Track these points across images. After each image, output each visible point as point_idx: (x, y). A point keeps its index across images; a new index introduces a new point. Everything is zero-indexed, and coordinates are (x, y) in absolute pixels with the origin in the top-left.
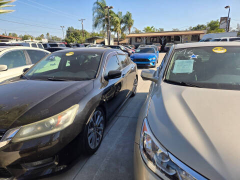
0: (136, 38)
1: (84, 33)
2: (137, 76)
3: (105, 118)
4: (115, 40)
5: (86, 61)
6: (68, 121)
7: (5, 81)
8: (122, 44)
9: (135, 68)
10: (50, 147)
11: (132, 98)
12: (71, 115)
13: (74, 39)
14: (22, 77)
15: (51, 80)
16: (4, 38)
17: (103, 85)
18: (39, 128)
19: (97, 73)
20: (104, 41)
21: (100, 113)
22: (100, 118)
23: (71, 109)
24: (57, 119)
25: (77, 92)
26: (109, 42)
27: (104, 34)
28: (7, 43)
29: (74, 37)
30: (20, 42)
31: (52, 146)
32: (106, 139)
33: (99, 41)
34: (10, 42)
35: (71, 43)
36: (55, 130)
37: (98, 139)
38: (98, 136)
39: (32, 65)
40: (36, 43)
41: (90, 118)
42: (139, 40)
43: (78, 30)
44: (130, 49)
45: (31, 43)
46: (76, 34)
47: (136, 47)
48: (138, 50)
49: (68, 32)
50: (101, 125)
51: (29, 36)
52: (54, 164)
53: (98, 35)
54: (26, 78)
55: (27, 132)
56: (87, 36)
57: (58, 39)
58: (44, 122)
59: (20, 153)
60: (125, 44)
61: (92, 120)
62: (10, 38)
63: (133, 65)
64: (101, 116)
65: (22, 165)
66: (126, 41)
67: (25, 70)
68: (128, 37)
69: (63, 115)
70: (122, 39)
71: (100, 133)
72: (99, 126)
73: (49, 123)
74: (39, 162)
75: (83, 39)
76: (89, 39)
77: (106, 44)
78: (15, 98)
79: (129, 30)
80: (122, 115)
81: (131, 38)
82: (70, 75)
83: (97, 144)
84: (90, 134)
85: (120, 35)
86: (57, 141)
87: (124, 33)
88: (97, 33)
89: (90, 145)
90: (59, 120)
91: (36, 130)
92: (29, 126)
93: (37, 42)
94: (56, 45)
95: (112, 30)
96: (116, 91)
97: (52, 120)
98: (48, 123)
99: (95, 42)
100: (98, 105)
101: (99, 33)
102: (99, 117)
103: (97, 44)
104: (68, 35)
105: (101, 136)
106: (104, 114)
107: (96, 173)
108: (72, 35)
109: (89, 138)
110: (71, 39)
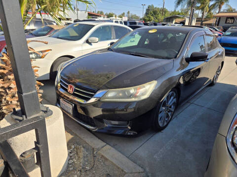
0: (228, 18)
1: (164, 11)
2: (223, 63)
3: (178, 100)
4: (198, 20)
5: (165, 40)
6: (145, 94)
7: (95, 52)
8: (206, 25)
9: (223, 52)
10: (125, 112)
11: (209, 88)
12: (149, 89)
13: (152, 18)
14: (109, 49)
15: (133, 55)
16: (94, 15)
17: (183, 66)
18: (121, 94)
19: (178, 54)
20: (185, 21)
21: (175, 94)
22: (173, 100)
23: (150, 84)
24: (137, 90)
25: (157, 69)
26: (190, 22)
27: (186, 13)
28: (96, 19)
29: (152, 15)
30: (106, 19)
31: (127, 112)
32: (174, 121)
33: (179, 20)
34: (99, 19)
35: (149, 22)
36: (133, 99)
37: (166, 119)
38: (168, 116)
39: (117, 40)
40: (119, 21)
41: (165, 98)
42: (230, 21)
43: (158, 9)
44: (216, 30)
45: (114, 21)
46: (155, 13)
47: (225, 30)
48: (228, 33)
49: (148, 10)
50: (172, 106)
51: (113, 14)
52: (127, 128)
53: (179, 14)
54: (112, 50)
55: (111, 95)
56: (166, 15)
57: (137, 18)
58: (125, 90)
59: (103, 111)
60: (210, 25)
61: (166, 99)
62: (98, 16)
63: (221, 49)
64: (174, 98)
65: (104, 120)
66: (213, 21)
67: (112, 44)
68: (215, 17)
69: (142, 88)
70: (208, 18)
71: (169, 114)
72: (170, 107)
73: (130, 92)
74: (117, 123)
75: (161, 17)
76: (167, 18)
77: (187, 23)
78: (105, 66)
79: (220, 8)
80: (195, 102)
81: (220, 18)
82: (150, 52)
83: (165, 124)
84: (161, 112)
85: (206, 14)
86: (133, 110)
87: (212, 11)
88: (178, 11)
89: (159, 122)
90: (138, 91)
91: (118, 96)
92: (114, 91)
93: (119, 19)
94: (135, 23)
95: (198, 8)
96: (193, 77)
97: (132, 90)
98: (128, 92)
99: (174, 22)
100: (174, 86)
101: (180, 12)
102: (172, 98)
103: (176, 23)
104: (147, 14)
105: (170, 117)
106: (178, 96)
107: (161, 148)
108: (151, 13)
109: (160, 115)
110: (150, 17)
